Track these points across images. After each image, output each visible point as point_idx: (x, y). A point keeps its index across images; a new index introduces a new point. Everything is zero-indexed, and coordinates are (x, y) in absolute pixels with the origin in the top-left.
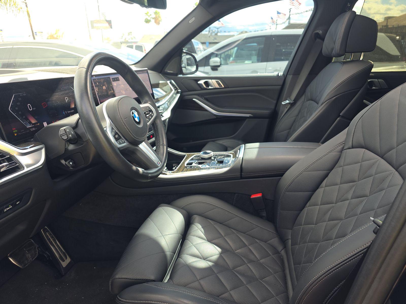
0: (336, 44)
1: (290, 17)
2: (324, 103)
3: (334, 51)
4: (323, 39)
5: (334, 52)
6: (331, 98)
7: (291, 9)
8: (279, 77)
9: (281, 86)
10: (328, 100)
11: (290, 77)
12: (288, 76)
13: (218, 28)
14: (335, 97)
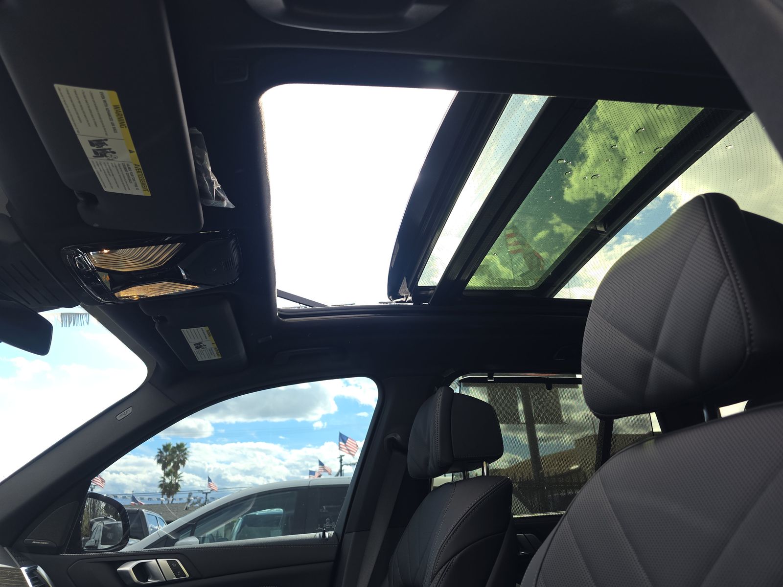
0: (430, 448)
1: (343, 469)
2: (436, 574)
3: (430, 461)
4: (404, 451)
5: (431, 465)
6: (451, 559)
7: (343, 458)
8: (327, 539)
9: (332, 563)
10: (444, 565)
11: (350, 538)
12: (346, 535)
13: (207, 493)
14: (458, 555)
